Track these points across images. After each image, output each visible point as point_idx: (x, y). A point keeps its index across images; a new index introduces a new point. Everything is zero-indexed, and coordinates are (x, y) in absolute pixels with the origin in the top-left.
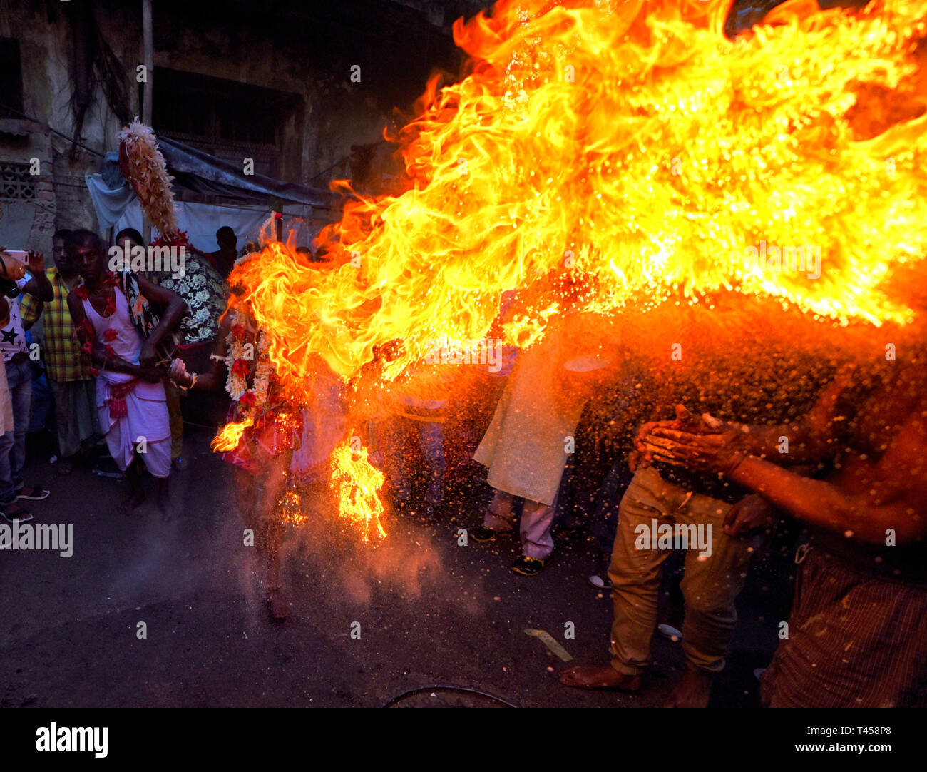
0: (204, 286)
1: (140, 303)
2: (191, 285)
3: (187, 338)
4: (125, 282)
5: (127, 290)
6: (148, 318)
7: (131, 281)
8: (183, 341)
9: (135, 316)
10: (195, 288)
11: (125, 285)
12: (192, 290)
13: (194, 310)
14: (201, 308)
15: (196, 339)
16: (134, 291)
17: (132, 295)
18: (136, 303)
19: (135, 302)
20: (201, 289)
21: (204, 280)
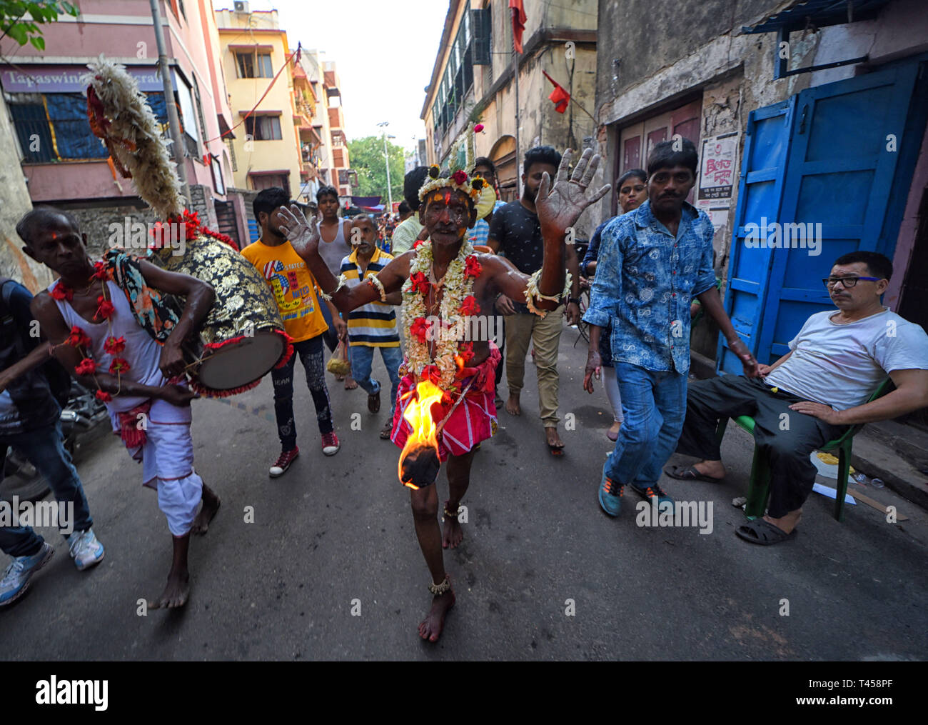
0: (230, 270)
1: (147, 298)
2: (214, 270)
3: (219, 333)
4: (119, 271)
5: (124, 282)
6: (162, 314)
7: (129, 270)
8: (216, 339)
9: (140, 314)
10: (219, 273)
11: (119, 276)
12: (215, 276)
13: (224, 299)
14: (231, 295)
15: (231, 333)
16: (134, 282)
17: (132, 289)
18: (140, 297)
19: (138, 298)
20: (227, 274)
21: (229, 263)
